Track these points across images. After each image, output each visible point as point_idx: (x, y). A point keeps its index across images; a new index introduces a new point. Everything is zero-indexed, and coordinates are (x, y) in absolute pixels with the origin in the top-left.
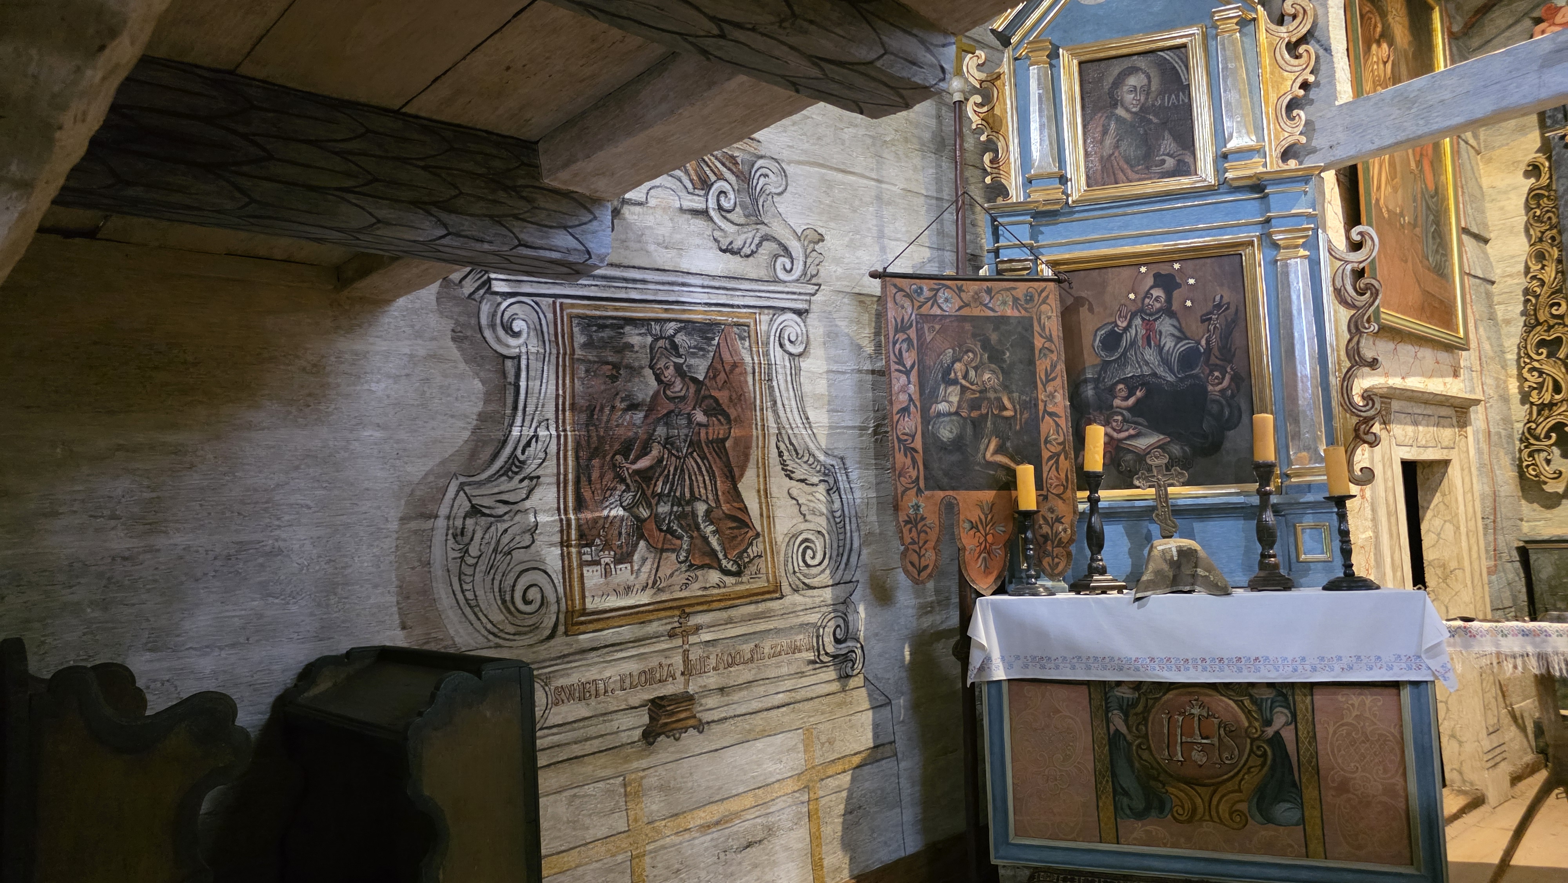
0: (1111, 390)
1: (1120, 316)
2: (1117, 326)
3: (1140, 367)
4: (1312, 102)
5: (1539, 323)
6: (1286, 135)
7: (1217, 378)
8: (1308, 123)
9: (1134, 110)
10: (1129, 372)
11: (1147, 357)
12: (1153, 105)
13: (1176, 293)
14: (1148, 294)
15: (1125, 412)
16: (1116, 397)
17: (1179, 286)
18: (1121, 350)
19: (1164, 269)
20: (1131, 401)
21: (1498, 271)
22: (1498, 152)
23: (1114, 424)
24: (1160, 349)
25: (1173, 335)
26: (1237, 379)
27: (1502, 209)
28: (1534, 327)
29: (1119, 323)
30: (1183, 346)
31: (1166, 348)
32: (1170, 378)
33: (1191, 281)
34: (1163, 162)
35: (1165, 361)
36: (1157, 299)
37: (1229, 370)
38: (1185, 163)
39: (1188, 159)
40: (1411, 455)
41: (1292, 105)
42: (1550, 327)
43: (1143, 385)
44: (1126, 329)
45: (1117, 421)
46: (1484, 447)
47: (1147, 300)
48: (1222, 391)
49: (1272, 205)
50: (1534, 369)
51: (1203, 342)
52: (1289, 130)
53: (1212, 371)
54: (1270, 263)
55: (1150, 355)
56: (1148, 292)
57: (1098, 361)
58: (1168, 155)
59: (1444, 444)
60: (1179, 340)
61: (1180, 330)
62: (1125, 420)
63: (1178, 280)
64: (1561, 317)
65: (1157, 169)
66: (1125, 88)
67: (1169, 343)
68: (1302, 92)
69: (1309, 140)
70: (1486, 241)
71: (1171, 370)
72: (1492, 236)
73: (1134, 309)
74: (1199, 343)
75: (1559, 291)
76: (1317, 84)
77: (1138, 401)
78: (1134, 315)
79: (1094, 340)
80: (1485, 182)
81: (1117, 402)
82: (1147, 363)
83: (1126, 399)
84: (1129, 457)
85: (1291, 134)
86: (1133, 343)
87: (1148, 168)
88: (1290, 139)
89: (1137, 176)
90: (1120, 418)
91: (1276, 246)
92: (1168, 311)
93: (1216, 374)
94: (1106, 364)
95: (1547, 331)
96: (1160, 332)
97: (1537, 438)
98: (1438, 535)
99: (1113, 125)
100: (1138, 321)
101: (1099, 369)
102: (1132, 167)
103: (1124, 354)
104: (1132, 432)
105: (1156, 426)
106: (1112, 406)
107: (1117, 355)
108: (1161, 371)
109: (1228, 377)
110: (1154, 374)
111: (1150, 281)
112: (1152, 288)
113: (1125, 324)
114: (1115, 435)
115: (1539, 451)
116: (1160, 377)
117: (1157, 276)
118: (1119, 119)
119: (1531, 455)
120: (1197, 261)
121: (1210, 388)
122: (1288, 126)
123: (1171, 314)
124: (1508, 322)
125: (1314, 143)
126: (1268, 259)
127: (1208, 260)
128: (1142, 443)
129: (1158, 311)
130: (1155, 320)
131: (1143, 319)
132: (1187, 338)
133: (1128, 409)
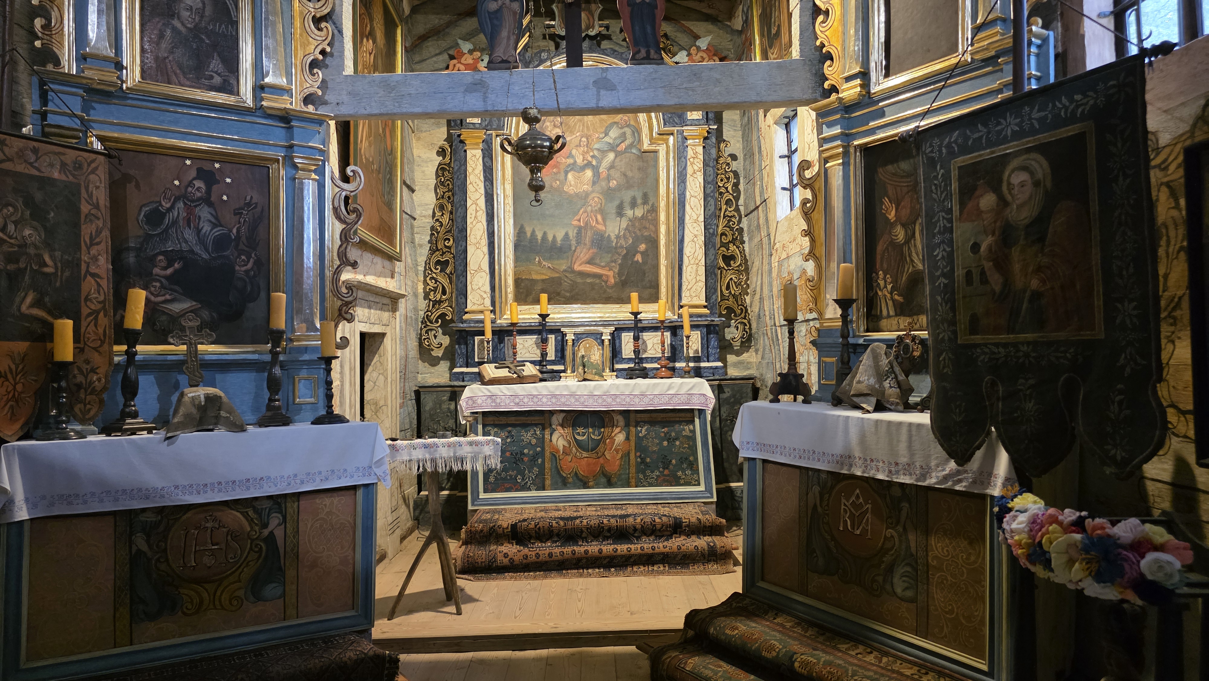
0: (152, 260)
1: (165, 198)
2: (162, 206)
3: (180, 243)
4: (327, 66)
5: (438, 250)
6: (308, 85)
7: (243, 260)
8: (323, 81)
9: (189, 26)
10: (170, 247)
11: (186, 236)
12: (206, 28)
13: (215, 188)
14: (190, 184)
15: (163, 280)
16: (156, 266)
17: (218, 182)
18: (163, 227)
19: (206, 166)
20: (169, 271)
21: (418, 212)
22: (424, 134)
23: (153, 289)
24: (199, 231)
25: (210, 221)
26: (258, 263)
27: (423, 172)
28: (435, 252)
29: (164, 204)
30: (217, 231)
31: (204, 231)
32: (205, 256)
33: (228, 180)
34: (212, 77)
35: (202, 241)
36: (198, 189)
37: (253, 255)
38: (230, 84)
39: (233, 81)
40: (364, 330)
41: (314, 64)
42: (444, 253)
43: (181, 259)
44: (169, 210)
45: (155, 287)
46: (403, 325)
47: (190, 189)
48: (247, 272)
49: (295, 136)
50: (432, 278)
51: (235, 231)
52: (311, 82)
53: (239, 256)
54: (290, 179)
55: (189, 234)
56: (191, 182)
57: (141, 233)
58: (216, 72)
59: (384, 323)
60: (215, 226)
61: (216, 218)
62: (162, 287)
63: (218, 178)
64: (449, 248)
65: (206, 82)
67: (206, 228)
68: (320, 57)
69: (324, 94)
70: (413, 191)
71: (207, 250)
72: (416, 188)
73: (177, 194)
74: (231, 231)
75: (449, 231)
76: (331, 54)
77: (176, 272)
78: (177, 199)
79: (139, 214)
80: (416, 152)
81: (156, 271)
82: (186, 242)
83: (165, 268)
84: (164, 318)
85: (312, 86)
86: (175, 222)
87: (198, 78)
88: (310, 89)
89: (188, 83)
90: (158, 284)
91: (295, 166)
92: (207, 200)
93: (243, 257)
94: (148, 237)
95: (442, 255)
96: (200, 218)
97: (431, 322)
98: (375, 383)
99: (168, 32)
100: (180, 205)
101: (142, 239)
102: (184, 74)
103: (166, 230)
104: (168, 297)
105: (190, 293)
106: (151, 273)
107: (159, 231)
108: (197, 249)
109: (252, 260)
110: (192, 251)
111: (193, 173)
112: (194, 179)
113: (168, 205)
114: (152, 298)
115: (431, 330)
116: (197, 254)
117: (200, 170)
118: (174, 29)
119: (427, 332)
120: (234, 165)
121: (237, 268)
122: (309, 79)
123: (210, 204)
124: (421, 246)
125: (326, 97)
126: (289, 176)
127: (243, 167)
128: (177, 307)
129: (199, 199)
130: (196, 206)
131: (185, 204)
132: (221, 226)
133: (167, 278)
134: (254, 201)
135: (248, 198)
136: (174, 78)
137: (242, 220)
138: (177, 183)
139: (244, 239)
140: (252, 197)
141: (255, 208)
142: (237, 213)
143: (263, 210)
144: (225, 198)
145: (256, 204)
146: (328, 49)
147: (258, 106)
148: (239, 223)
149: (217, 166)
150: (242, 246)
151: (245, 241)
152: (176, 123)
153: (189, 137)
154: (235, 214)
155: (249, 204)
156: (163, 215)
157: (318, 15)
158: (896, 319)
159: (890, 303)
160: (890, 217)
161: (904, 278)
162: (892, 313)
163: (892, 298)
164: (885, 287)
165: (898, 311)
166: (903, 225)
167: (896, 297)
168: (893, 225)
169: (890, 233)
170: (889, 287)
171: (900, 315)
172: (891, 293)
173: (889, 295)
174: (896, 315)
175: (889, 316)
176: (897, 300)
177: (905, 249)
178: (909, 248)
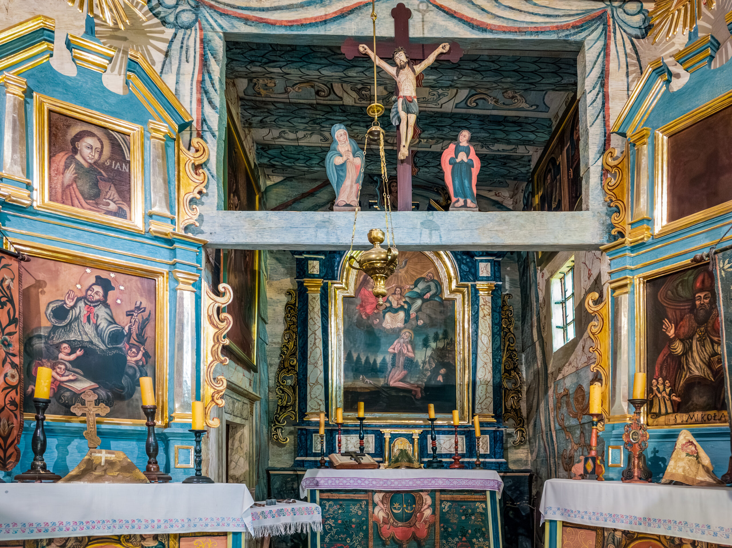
0: (58, 347)
1: (68, 297)
2: (65, 303)
3: (81, 335)
4: (203, 204)
5: (285, 368)
6: (189, 217)
7: (134, 352)
8: (201, 216)
9: (90, 161)
10: (72, 337)
11: (87, 330)
12: (104, 164)
13: (110, 293)
14: (90, 288)
15: (67, 364)
16: (60, 352)
17: (113, 289)
18: (67, 321)
19: (104, 275)
20: (73, 357)
21: (270, 340)
22: (275, 282)
23: (58, 370)
24: (97, 327)
25: (107, 320)
26: (146, 355)
27: (274, 310)
28: (283, 370)
29: (67, 302)
30: (112, 328)
31: (101, 327)
32: (103, 347)
33: (122, 288)
34: (108, 204)
35: (99, 335)
36: (97, 293)
37: (142, 349)
38: (123, 210)
39: (125, 208)
40: (229, 418)
41: (192, 201)
42: (289, 371)
43: (82, 347)
44: (72, 308)
46: (258, 421)
47: (89, 292)
48: (137, 362)
49: (177, 255)
50: (281, 389)
51: (127, 328)
52: (190, 215)
53: (130, 348)
54: (173, 290)
55: (89, 329)
56: (91, 287)
57: (49, 324)
58: (112, 200)
59: (244, 417)
60: (110, 323)
61: (112, 317)
62: (66, 369)
63: (113, 285)
64: (294, 366)
65: (104, 207)
66: (84, 144)
67: (103, 324)
68: (198, 196)
69: (200, 225)
70: (266, 323)
71: (103, 342)
72: (269, 322)
73: (79, 295)
74: (123, 328)
75: (294, 354)
76: (207, 195)
77: (78, 358)
78: (79, 299)
79: (47, 309)
80: (268, 294)
81: (61, 356)
82: (86, 334)
83: (69, 354)
84: (67, 394)
85: (191, 218)
86: (77, 318)
87: (97, 204)
88: (190, 220)
89: (89, 207)
90: (63, 367)
91: (176, 280)
92: (104, 303)
93: (134, 350)
94: (55, 329)
96: (98, 316)
97: (278, 423)
98: (236, 463)
99: (73, 166)
100: (81, 304)
101: (49, 330)
102: (85, 199)
103: (70, 323)
104: (71, 377)
105: (89, 375)
106: (57, 358)
107: (64, 323)
108: (96, 341)
109: (141, 354)
110: (91, 342)
111: (93, 280)
112: (94, 284)
113: (72, 304)
114: (58, 378)
115: (279, 428)
116: (95, 345)
117: (98, 278)
118: (78, 163)
119: (275, 429)
120: (127, 276)
121: (129, 358)
122: (190, 213)
123: (107, 306)
124: (271, 365)
125: (202, 228)
126: (172, 287)
127: (135, 278)
128: (78, 386)
129: (97, 301)
130: (95, 306)
131: (86, 304)
132: (115, 323)
133: (70, 362)
134: (142, 306)
135: (138, 303)
136: (76, 202)
137: (133, 321)
138: (79, 286)
139: (134, 335)
140: (141, 303)
141: (144, 311)
142: (129, 314)
143: (150, 313)
144: (119, 301)
145: (145, 308)
146: (205, 191)
147: (147, 230)
148: (131, 322)
149: (113, 275)
150: (132, 341)
151: (135, 338)
152: (78, 237)
153: (88, 249)
154: (127, 315)
155: (138, 308)
156: (67, 312)
157: (197, 163)
158: (674, 415)
159: (668, 403)
160: (670, 334)
161: (681, 383)
162: (670, 410)
163: (670, 399)
164: (664, 390)
165: (676, 408)
166: (682, 340)
167: (674, 398)
168: (671, 341)
169: (669, 346)
170: (668, 390)
171: (677, 412)
172: (669, 395)
173: (667, 397)
174: (674, 412)
175: (667, 413)
176: (674, 401)
177: (683, 359)
178: (687, 359)
